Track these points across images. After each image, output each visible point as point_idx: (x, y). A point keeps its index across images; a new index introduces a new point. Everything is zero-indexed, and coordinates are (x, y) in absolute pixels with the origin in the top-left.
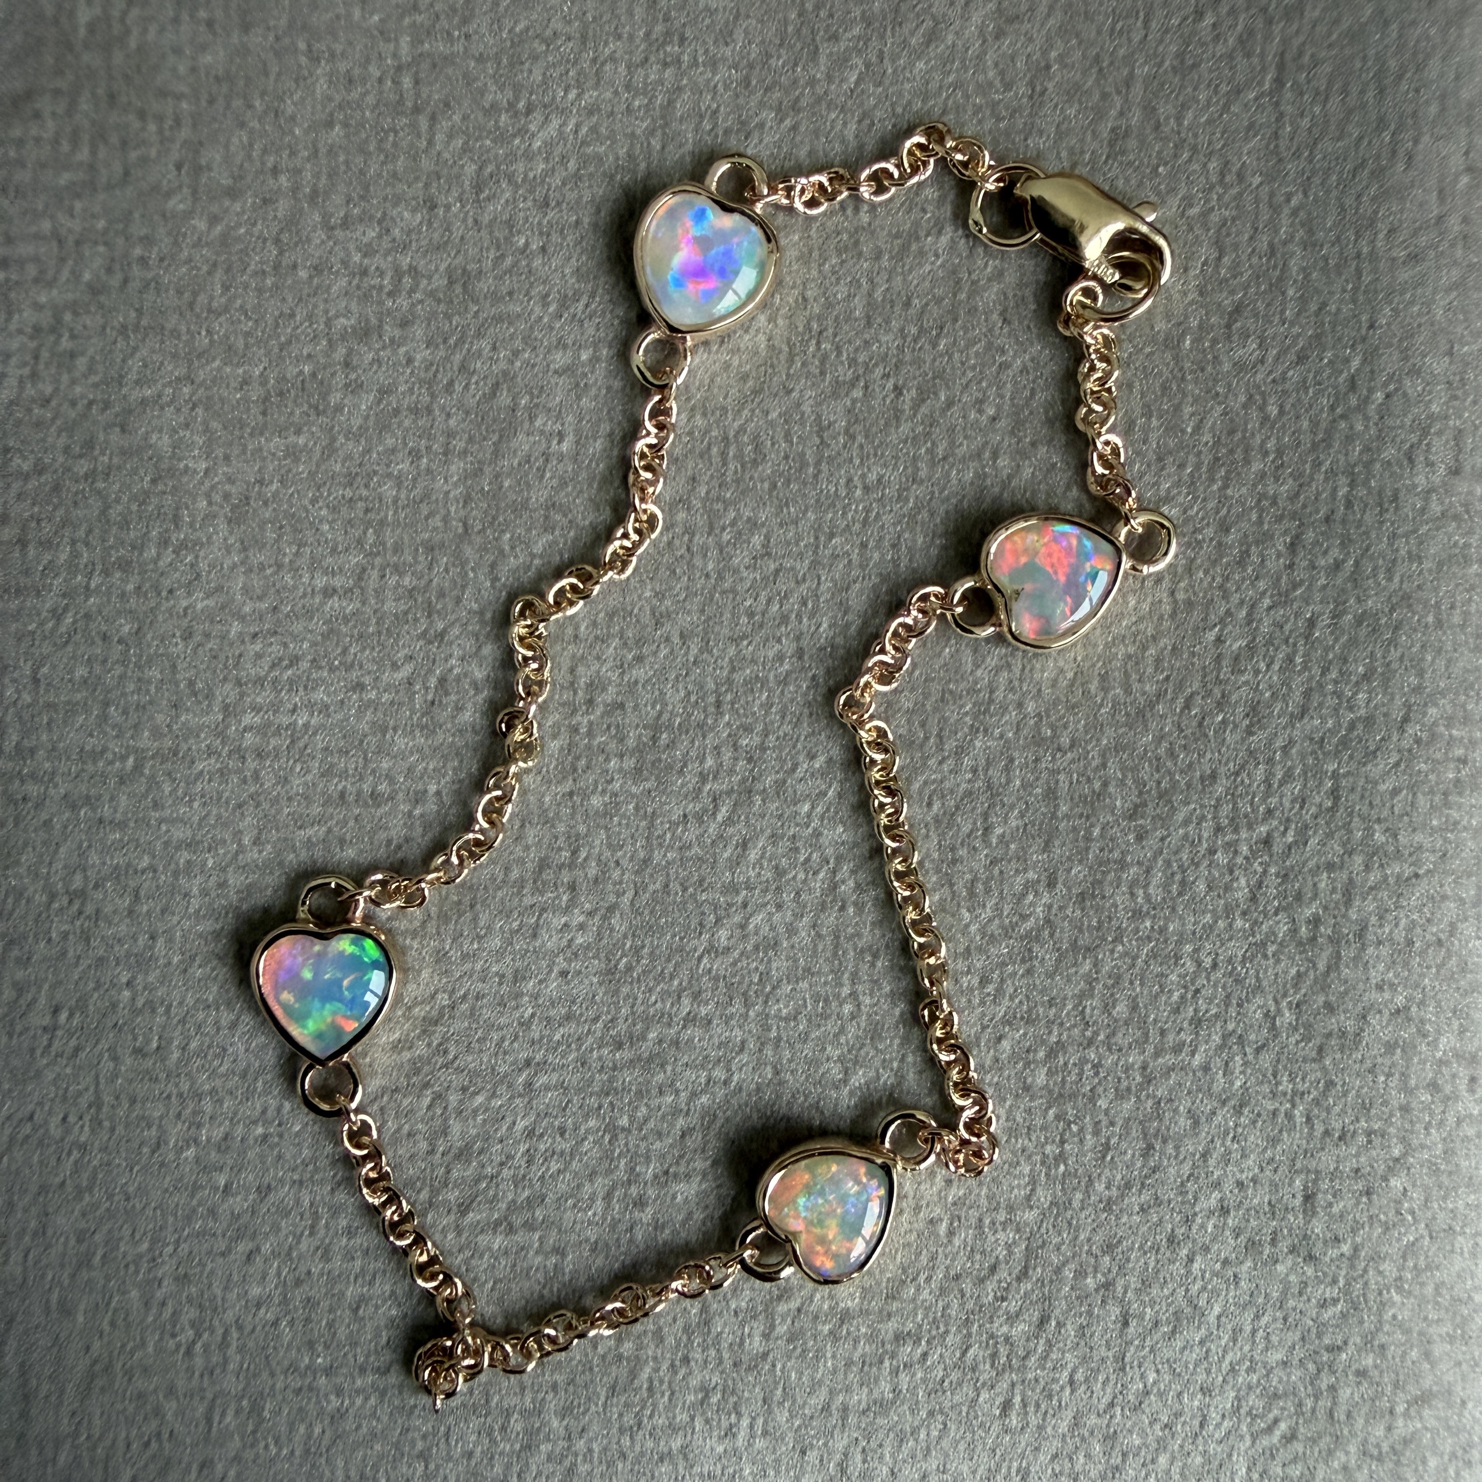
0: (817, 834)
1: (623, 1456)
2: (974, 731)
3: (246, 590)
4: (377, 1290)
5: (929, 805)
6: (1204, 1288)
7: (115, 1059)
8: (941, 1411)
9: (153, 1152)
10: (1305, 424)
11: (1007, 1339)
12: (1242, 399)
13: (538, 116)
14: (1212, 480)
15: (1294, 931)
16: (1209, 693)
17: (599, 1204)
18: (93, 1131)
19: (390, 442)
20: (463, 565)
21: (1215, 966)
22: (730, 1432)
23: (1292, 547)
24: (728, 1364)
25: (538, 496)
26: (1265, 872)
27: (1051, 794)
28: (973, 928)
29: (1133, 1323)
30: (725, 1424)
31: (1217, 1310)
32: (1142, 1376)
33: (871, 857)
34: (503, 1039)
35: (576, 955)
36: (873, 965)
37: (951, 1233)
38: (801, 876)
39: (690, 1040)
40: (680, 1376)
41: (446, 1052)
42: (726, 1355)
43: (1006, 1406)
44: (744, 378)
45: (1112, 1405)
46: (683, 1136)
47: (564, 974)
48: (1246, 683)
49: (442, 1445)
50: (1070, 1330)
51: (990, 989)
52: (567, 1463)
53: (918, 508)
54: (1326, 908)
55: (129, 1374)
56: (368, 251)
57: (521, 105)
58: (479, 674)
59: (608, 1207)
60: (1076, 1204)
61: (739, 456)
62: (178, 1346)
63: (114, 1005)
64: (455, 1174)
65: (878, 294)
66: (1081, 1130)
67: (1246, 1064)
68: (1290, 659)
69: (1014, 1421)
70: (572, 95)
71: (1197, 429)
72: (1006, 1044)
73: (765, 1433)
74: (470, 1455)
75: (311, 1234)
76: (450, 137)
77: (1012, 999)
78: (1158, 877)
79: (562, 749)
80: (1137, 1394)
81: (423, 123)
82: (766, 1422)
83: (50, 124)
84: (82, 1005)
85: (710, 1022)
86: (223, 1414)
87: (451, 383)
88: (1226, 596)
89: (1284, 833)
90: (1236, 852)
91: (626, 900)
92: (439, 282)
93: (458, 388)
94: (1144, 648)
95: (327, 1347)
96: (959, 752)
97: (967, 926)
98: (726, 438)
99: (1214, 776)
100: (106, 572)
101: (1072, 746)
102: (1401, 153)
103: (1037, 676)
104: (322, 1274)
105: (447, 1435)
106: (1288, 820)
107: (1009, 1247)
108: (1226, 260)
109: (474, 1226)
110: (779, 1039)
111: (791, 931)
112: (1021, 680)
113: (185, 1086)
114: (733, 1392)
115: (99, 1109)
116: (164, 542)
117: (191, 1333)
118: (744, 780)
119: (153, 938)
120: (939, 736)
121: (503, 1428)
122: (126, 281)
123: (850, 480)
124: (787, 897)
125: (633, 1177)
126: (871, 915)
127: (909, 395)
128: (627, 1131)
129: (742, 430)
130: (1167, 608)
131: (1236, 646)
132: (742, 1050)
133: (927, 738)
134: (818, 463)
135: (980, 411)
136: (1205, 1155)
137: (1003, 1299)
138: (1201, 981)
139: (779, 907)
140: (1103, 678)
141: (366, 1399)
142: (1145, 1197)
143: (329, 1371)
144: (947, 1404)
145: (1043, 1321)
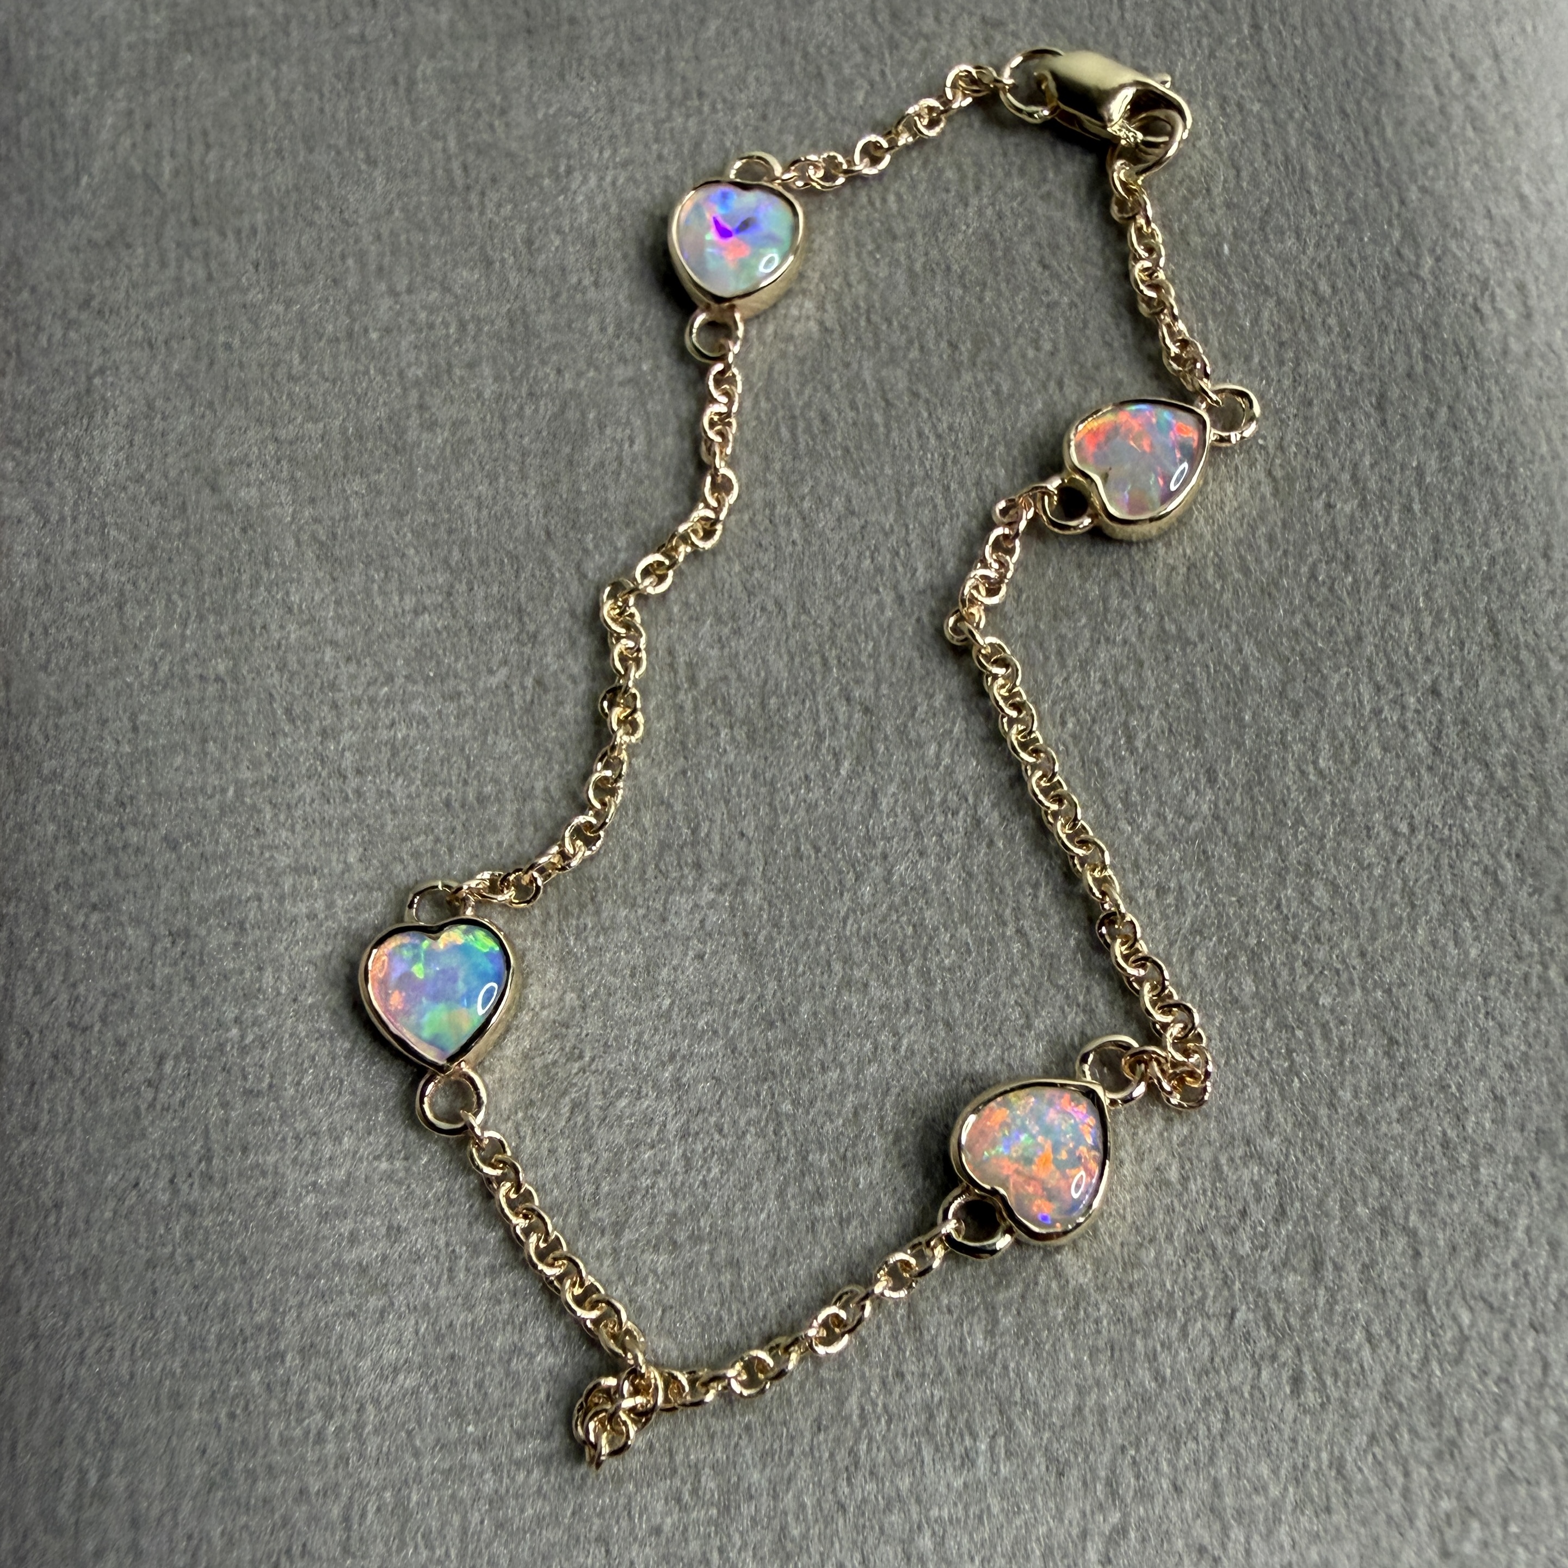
0: (950, 771)
1: (842, 1507)
2: (1095, 643)
4: (528, 1338)
5: (1064, 723)
6: (1500, 1198)
7: (225, 1105)
8: (1218, 1397)
9: (269, 1204)
11: (1280, 1295)
12: (1293, 287)
14: (1282, 363)
15: (1491, 777)
16: (1333, 558)
17: (773, 1204)
18: (203, 1188)
21: (1413, 829)
22: (968, 1460)
23: (1380, 407)
24: (950, 1372)
26: (1441, 721)
27: (1191, 691)
28: (1137, 840)
30: (958, 1449)
31: (1522, 1222)
32: (1455, 1318)
33: (1012, 786)
35: (710, 935)
36: (1036, 896)
37: (1184, 1180)
38: (940, 819)
39: (847, 1008)
40: (896, 1396)
42: (946, 1363)
43: (1297, 1381)
45: (1425, 1360)
46: (856, 1114)
47: (700, 956)
48: (1369, 540)
49: (624, 1523)
50: (1352, 1270)
51: (1170, 899)
52: (776, 1524)
54: (1518, 747)
55: (251, 1475)
59: (784, 1206)
60: (1324, 1122)
64: (605, 1188)
66: (1309, 1034)
67: (1475, 928)
68: (1408, 509)
69: (1311, 1398)
71: (1255, 321)
72: (1201, 956)
73: (1009, 1454)
74: (657, 1531)
75: (451, 1279)
76: (500, 204)
77: (1195, 905)
78: (1325, 747)
80: (1453, 1342)
82: (1008, 1441)
83: (140, 251)
85: (866, 985)
86: (363, 1516)
88: (1324, 464)
89: (1451, 678)
90: (1404, 708)
91: (757, 873)
93: (528, 412)
94: (1253, 528)
95: (477, 1412)
96: (1084, 665)
97: (1129, 838)
99: (1359, 638)
101: (1202, 637)
103: (1149, 579)
104: (464, 1325)
105: (628, 1507)
106: (1451, 665)
107: (1256, 1185)
109: (632, 1246)
110: (944, 993)
111: (939, 876)
112: (1133, 586)
114: (963, 1407)
117: (320, 1415)
118: (861, 734)
120: (1060, 653)
121: (694, 1492)
124: (930, 841)
125: (805, 1168)
126: (1022, 847)
128: (792, 1118)
130: (1266, 489)
131: (1347, 509)
132: (906, 1011)
133: (1047, 658)
136: (1459, 1040)
137: (1263, 1248)
138: (1402, 848)
139: (922, 854)
140: (1219, 567)
141: (529, 1472)
142: (1403, 1100)
143: (482, 1444)
144: (1224, 1385)
145: (1317, 1266)
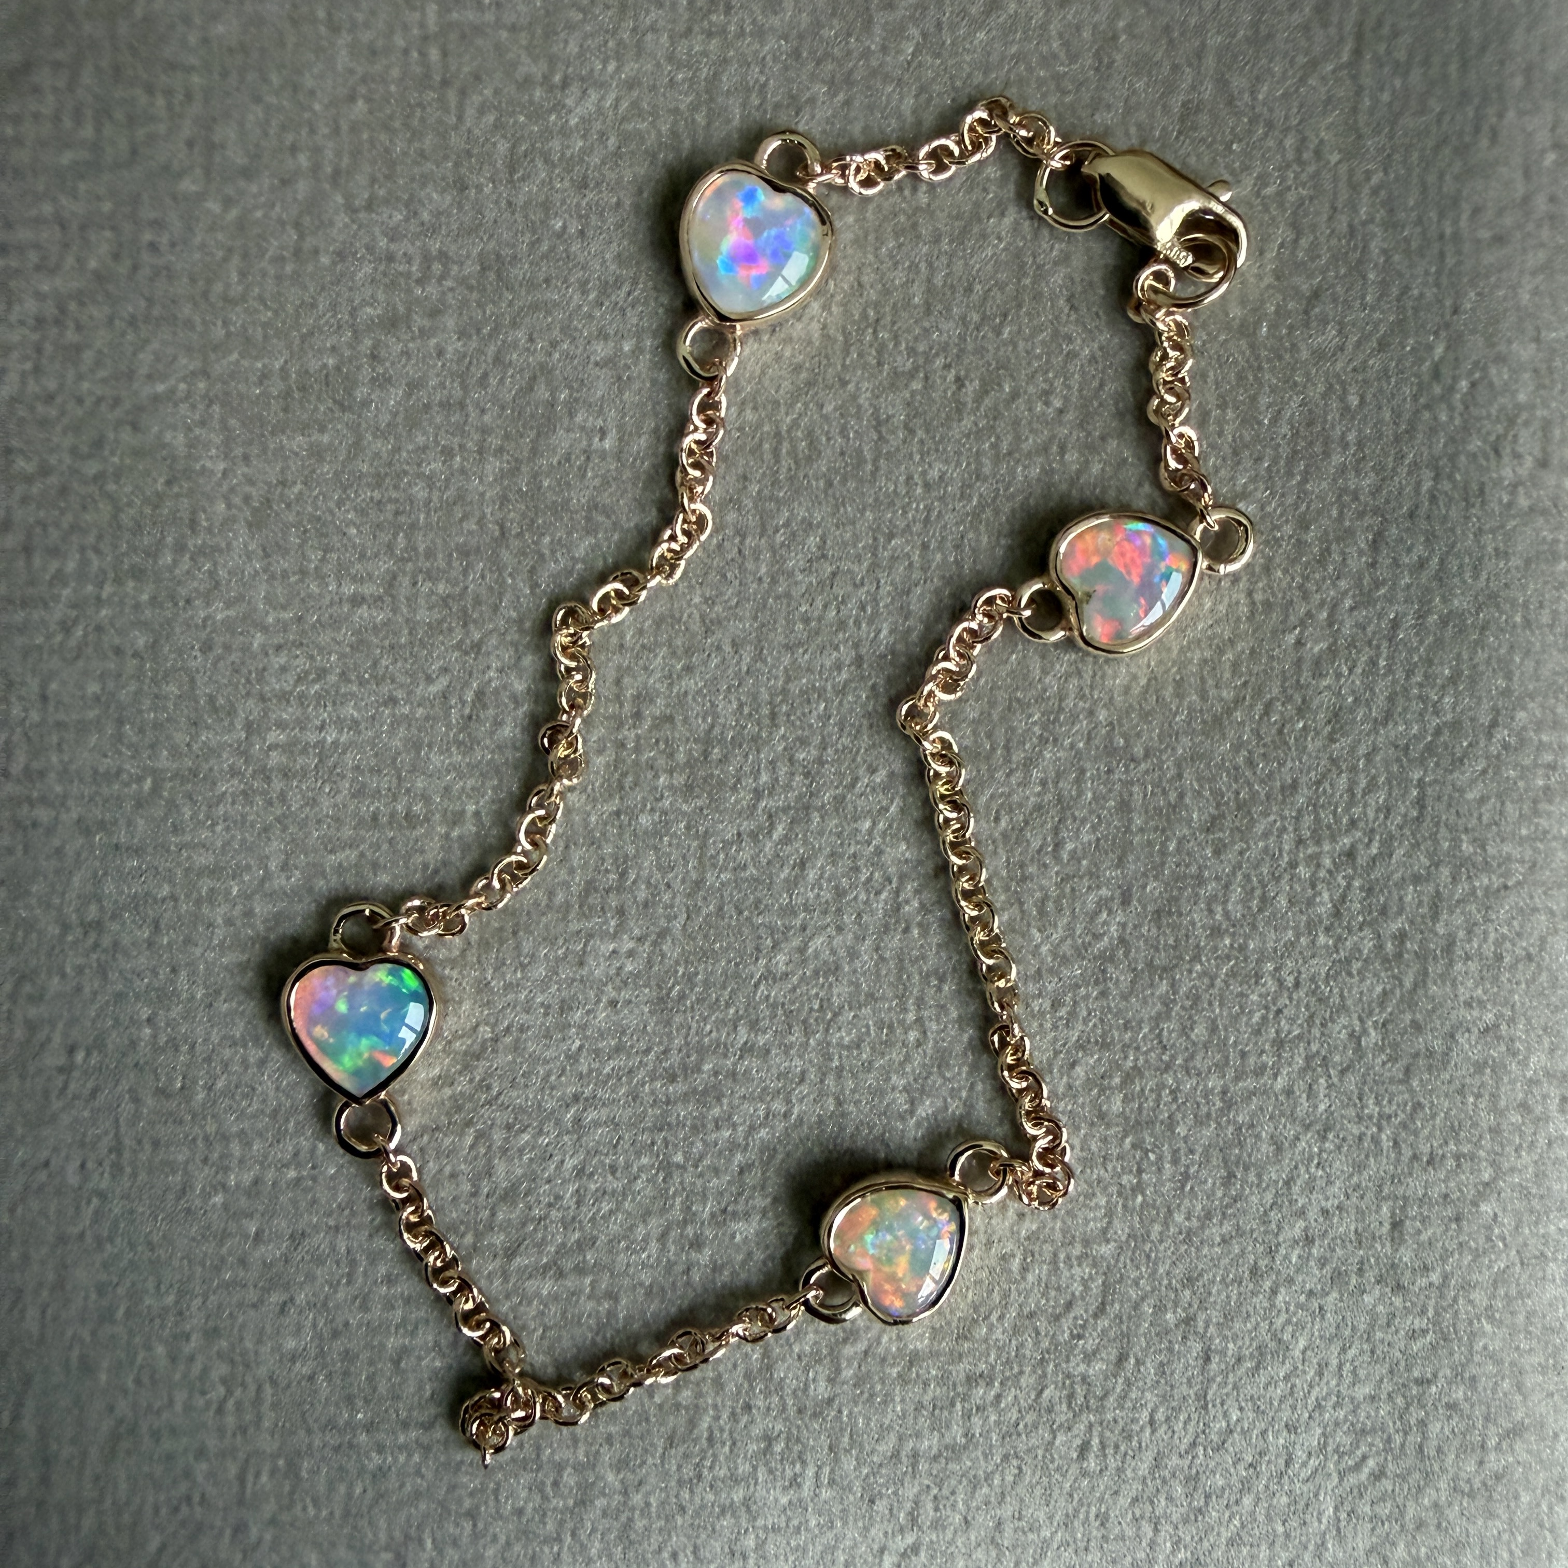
0: (879, 852)
1: (682, 1509)
2: (1043, 741)
3: (268, 600)
4: (419, 1341)
5: (997, 819)
6: (1288, 1322)
7: (136, 1100)
8: (1017, 1456)
9: (179, 1199)
10: (1387, 415)
11: (1084, 1378)
12: (1321, 388)
13: (575, 89)
14: (1290, 474)
15: (1380, 947)
16: (1289, 699)
17: (654, 1246)
18: (113, 1177)
19: (420, 439)
20: (500, 570)
21: (1297, 985)
22: (795, 1482)
23: (1375, 545)
24: (792, 1411)
25: (579, 498)
26: (1349, 886)
27: (1124, 807)
28: (1044, 949)
29: (1216, 1359)
30: (789, 1473)
31: (1302, 1343)
32: (1225, 1414)
33: (936, 876)
34: (548, 1075)
35: (625, 983)
36: (939, 989)
37: (1024, 1269)
38: (863, 897)
39: (747, 1071)
40: (742, 1424)
41: (489, 1087)
42: (790, 1402)
43: (1084, 1449)
44: (798, 368)
45: (1194, 1444)
46: (741, 1172)
47: (613, 1003)
48: (1328, 687)
49: (492, 1503)
50: (1150, 1368)
51: (1063, 1012)
52: (623, 1518)
53: (982, 506)
54: (1412, 922)
55: (156, 1435)
56: (394, 235)
57: (557, 78)
58: (519, 686)
59: (663, 1248)
60: (1154, 1236)
61: (793, 452)
62: (208, 1404)
63: (133, 1044)
64: (500, 1216)
65: (938, 280)
66: (1160, 1158)
67: (1329, 1087)
68: (1373, 662)
69: (1092, 1464)
70: (611, 67)
71: (1274, 421)
72: (1079, 1071)
73: (832, 1482)
74: (520, 1512)
75: (349, 1283)
76: (482, 111)
77: (1085, 1021)
78: (1237, 892)
79: (608, 765)
80: (1220, 1433)
81: (452, 96)
82: (832, 1471)
83: (51, 98)
84: (99, 1044)
85: (768, 1051)
86: (258, 1475)
87: (485, 375)
88: (1306, 596)
89: (1368, 845)
90: (1318, 866)
91: (677, 925)
92: (471, 268)
93: (493, 382)
94: (1221, 651)
95: (367, 1401)
96: (1028, 764)
97: (1037, 947)
98: (778, 434)
99: (1295, 786)
100: (118, 581)
101: (1147, 755)
102: (1485, 128)
103: (1109, 683)
104: (359, 1326)
105: (496, 1492)
106: (1372, 831)
107: (1085, 1283)
108: (1304, 242)
109: (521, 1271)
110: (840, 1069)
111: (853, 954)
112: (1092, 688)
113: (211, 1128)
114: (798, 1440)
115: (119, 1154)
116: (180, 548)
117: (222, 1390)
118: (800, 797)
119: (174, 970)
120: (1007, 748)
121: (556, 1484)
122: (135, 268)
123: (909, 478)
124: (848, 919)
125: (689, 1217)
126: (936, 938)
127: (972, 387)
128: (683, 1168)
129: (795, 424)
130: (1244, 609)
131: (1316, 649)
132: (802, 1080)
133: (993, 749)
134: (875, 461)
135: (1047, 404)
136: (1288, 1183)
137: (1080, 1337)
138: (1283, 1001)
139: (840, 929)
140: (1179, 684)
141: (410, 1456)
142: (1227, 1228)
143: (369, 1427)
144: (1021, 1447)
145: (1122, 1359)
